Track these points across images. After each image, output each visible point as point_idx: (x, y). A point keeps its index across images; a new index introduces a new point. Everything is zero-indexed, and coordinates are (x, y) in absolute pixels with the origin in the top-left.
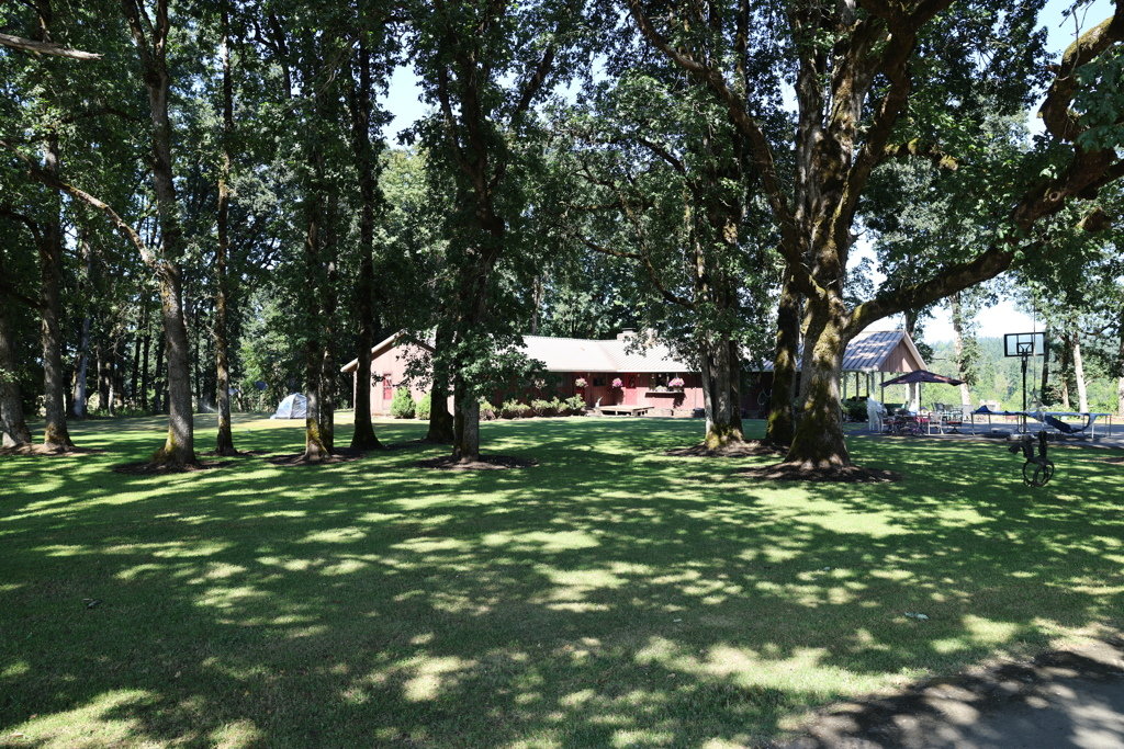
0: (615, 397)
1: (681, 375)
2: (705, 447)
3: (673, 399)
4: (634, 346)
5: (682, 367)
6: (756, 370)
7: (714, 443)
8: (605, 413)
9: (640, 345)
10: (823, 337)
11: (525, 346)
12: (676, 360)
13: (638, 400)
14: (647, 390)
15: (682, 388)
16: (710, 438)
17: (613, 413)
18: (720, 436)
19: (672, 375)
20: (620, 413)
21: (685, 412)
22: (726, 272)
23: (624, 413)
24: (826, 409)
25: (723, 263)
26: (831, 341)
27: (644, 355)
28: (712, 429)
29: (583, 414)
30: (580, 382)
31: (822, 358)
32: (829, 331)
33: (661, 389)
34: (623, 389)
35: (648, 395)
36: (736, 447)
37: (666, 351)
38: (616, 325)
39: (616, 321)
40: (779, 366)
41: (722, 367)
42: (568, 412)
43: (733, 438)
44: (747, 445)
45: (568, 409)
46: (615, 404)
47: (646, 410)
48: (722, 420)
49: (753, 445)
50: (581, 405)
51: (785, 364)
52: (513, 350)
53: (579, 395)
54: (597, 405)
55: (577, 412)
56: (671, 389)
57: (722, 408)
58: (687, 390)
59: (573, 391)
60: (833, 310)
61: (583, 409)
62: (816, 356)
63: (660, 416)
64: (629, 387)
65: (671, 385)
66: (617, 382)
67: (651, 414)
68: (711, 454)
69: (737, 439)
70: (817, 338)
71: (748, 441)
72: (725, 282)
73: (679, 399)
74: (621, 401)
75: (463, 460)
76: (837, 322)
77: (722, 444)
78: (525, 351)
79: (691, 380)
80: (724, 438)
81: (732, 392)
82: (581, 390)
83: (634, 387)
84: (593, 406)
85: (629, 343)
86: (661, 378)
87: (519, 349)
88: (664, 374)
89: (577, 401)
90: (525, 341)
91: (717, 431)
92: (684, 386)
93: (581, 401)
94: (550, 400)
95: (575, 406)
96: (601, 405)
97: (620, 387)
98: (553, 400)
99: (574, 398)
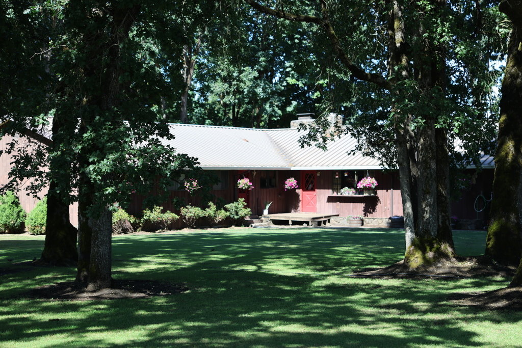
0: (289, 202)
1: (373, 173)
2: (405, 266)
3: (363, 205)
4: (312, 137)
5: (374, 163)
6: (472, 166)
7: (416, 261)
8: (276, 222)
9: (319, 135)
11: (171, 137)
12: (367, 154)
13: (318, 205)
14: (329, 193)
15: (375, 190)
16: (411, 254)
17: (285, 223)
18: (424, 252)
19: (362, 174)
20: (295, 223)
21: (379, 220)
22: (431, 39)
23: (300, 223)
25: (429, 27)
27: (324, 148)
28: (413, 243)
29: (247, 224)
30: (244, 183)
33: (347, 192)
34: (299, 191)
35: (331, 199)
36: (446, 266)
37: (354, 142)
38: (289, 109)
39: (290, 104)
40: (501, 161)
41: (425, 164)
42: (228, 222)
43: (441, 255)
44: (460, 264)
45: (228, 218)
46: (288, 211)
47: (328, 219)
48: (427, 232)
49: (468, 264)
50: (244, 212)
51: (510, 157)
52: (156, 143)
53: (241, 200)
54: (266, 212)
55: (240, 222)
56: (360, 191)
57: (427, 216)
58: (381, 193)
59: (235, 194)
61: (247, 219)
63: (347, 225)
64: (305, 189)
65: (360, 186)
66: (291, 182)
67: (334, 224)
68: (414, 275)
69: (446, 257)
71: (461, 259)
72: (431, 52)
73: (371, 204)
74: (296, 208)
75: (90, 287)
77: (427, 263)
78: (172, 143)
79: (386, 180)
80: (430, 255)
81: (439, 195)
82: (245, 193)
83: (313, 189)
84: (261, 214)
85: (305, 133)
86: (347, 178)
87: (164, 141)
88: (351, 173)
89: (239, 207)
90: (171, 131)
91: (421, 245)
92: (378, 188)
93: (245, 207)
94: (204, 207)
95: (237, 214)
96: (270, 213)
97: (295, 189)
98: (209, 207)
99: (235, 204)
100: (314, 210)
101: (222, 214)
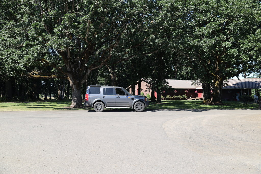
2: (203, 103)
10: (216, 83)
16: (204, 101)
20: (196, 99)
24: (217, 94)
26: (217, 83)
30: (186, 91)
31: (216, 86)
32: (217, 82)
41: (206, 88)
42: (183, 99)
46: (195, 97)
48: (206, 97)
55: (185, 99)
57: (206, 95)
59: (184, 93)
60: (218, 78)
61: (187, 98)
62: (215, 86)
64: (199, 93)
70: (215, 83)
74: (197, 97)
76: (218, 80)
80: (207, 101)
83: (201, 93)
91: (205, 99)
93: (186, 96)
94: (178, 96)
95: (184, 97)
96: (191, 97)
97: (197, 93)
98: (179, 96)
99: (184, 95)
100: (201, 97)
101: (181, 97)
